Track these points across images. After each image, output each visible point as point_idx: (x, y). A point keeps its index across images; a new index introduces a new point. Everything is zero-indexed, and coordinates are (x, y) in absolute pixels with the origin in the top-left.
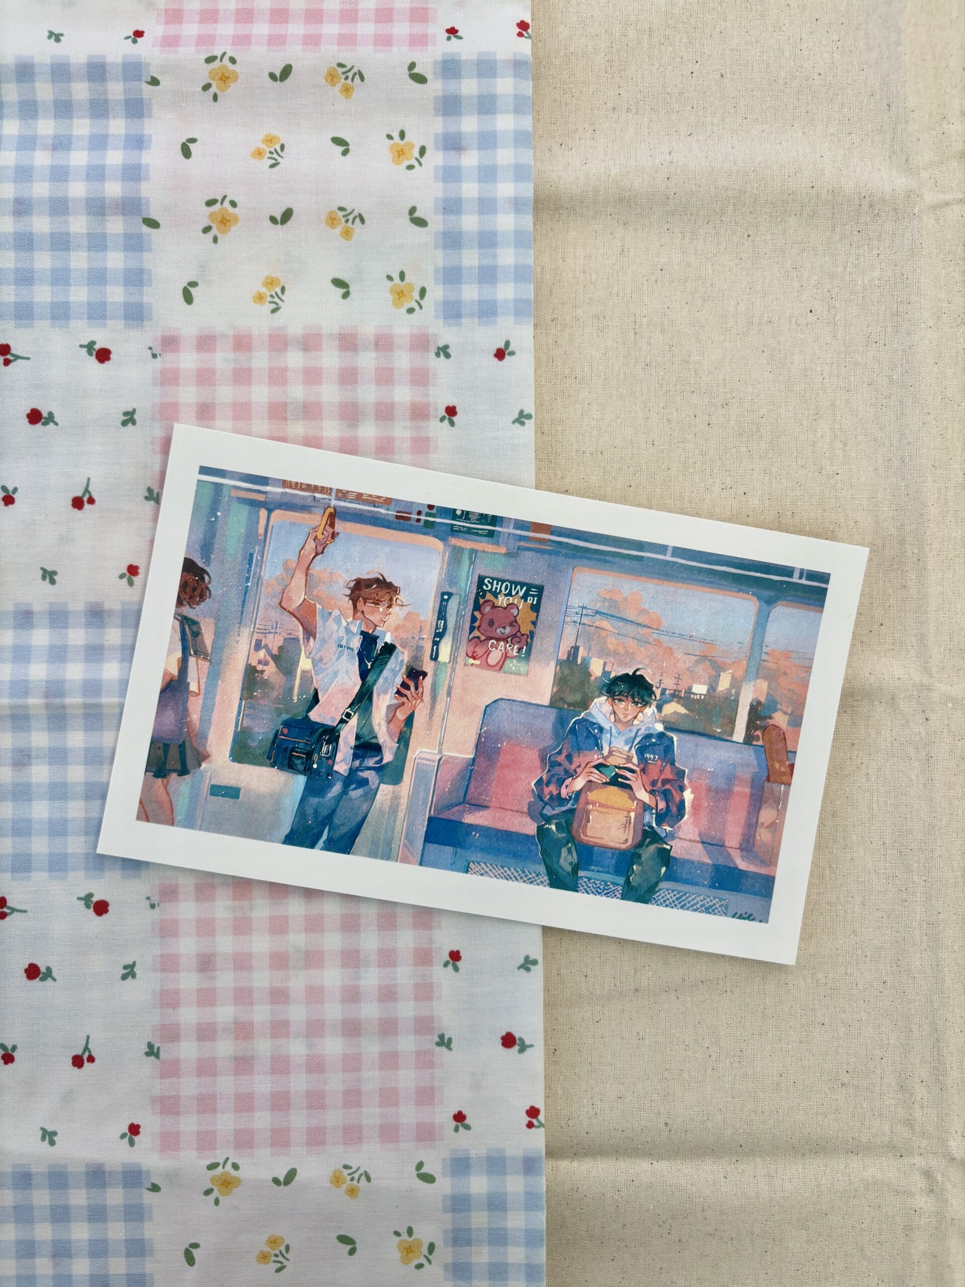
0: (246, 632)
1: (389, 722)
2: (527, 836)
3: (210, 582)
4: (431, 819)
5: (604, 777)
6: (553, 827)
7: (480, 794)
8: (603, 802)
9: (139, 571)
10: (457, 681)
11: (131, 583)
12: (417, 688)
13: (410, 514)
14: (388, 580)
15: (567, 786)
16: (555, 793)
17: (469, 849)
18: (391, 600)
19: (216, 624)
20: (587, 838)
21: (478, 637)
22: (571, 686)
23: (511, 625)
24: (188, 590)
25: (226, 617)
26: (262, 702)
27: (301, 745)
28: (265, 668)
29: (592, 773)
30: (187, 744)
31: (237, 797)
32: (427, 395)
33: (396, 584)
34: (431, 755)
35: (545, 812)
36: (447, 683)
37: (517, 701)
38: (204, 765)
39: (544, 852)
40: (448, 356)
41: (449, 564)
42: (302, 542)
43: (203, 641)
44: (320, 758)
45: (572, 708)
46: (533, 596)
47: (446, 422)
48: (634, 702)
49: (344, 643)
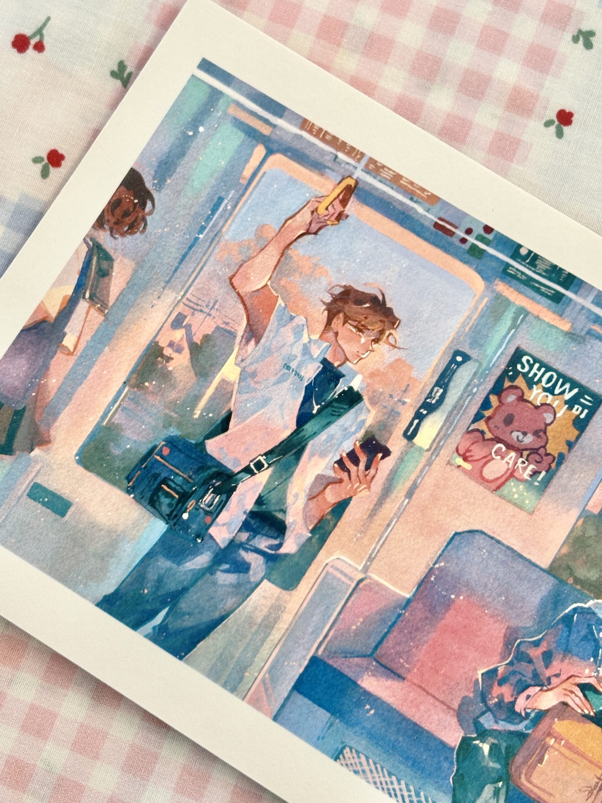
0: (170, 297)
1: (311, 498)
2: (443, 744)
3: (151, 213)
4: (314, 660)
5: (588, 706)
6: (486, 748)
7: (399, 654)
8: (573, 741)
9: (63, 163)
10: (429, 481)
11: (45, 174)
12: (368, 467)
13: (456, 228)
14: (389, 305)
15: (528, 697)
16: (508, 699)
17: (352, 726)
18: (382, 332)
19: (135, 271)
20: (529, 785)
21: (482, 433)
22: (589, 555)
23: (536, 433)
24: (118, 211)
25: (153, 267)
26: (150, 398)
27: (179, 480)
28: (175, 355)
29: (572, 692)
30: (26, 414)
31: (63, 514)
32: (541, 86)
33: (397, 314)
34: (351, 569)
35: (482, 720)
36: (413, 477)
37: (503, 545)
38: (37, 452)
39: (459, 778)
40: (588, 45)
41: (482, 316)
42: (295, 209)
43: (108, 287)
44: (197, 508)
45: (578, 587)
46: (584, 406)
47: (553, 129)
49: (293, 365)
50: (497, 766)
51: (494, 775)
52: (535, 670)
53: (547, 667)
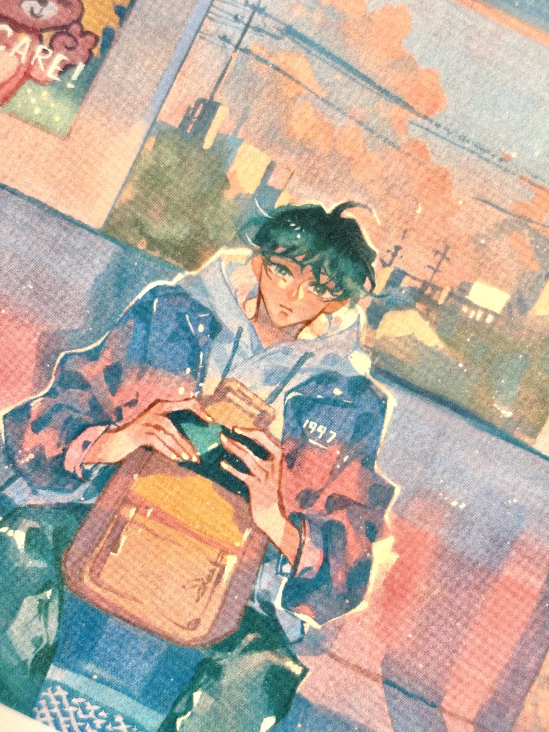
5: (188, 447)
8: (165, 508)
15: (86, 445)
20: (97, 589)
22: (169, 198)
29: (159, 428)
37: (22, 196)
45: (156, 254)
48: (316, 284)
50: (41, 564)
51: (36, 580)
52: (94, 398)
53: (114, 391)
